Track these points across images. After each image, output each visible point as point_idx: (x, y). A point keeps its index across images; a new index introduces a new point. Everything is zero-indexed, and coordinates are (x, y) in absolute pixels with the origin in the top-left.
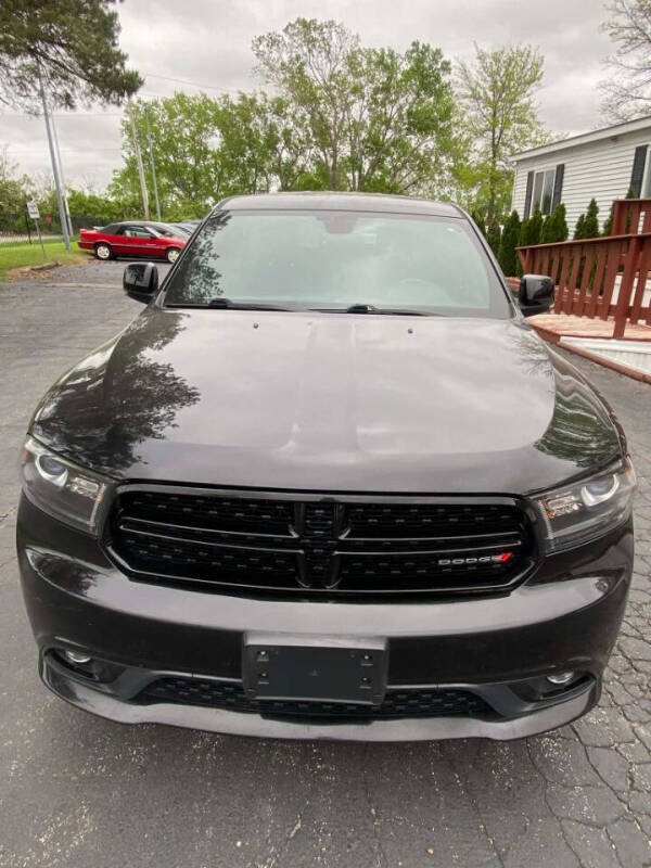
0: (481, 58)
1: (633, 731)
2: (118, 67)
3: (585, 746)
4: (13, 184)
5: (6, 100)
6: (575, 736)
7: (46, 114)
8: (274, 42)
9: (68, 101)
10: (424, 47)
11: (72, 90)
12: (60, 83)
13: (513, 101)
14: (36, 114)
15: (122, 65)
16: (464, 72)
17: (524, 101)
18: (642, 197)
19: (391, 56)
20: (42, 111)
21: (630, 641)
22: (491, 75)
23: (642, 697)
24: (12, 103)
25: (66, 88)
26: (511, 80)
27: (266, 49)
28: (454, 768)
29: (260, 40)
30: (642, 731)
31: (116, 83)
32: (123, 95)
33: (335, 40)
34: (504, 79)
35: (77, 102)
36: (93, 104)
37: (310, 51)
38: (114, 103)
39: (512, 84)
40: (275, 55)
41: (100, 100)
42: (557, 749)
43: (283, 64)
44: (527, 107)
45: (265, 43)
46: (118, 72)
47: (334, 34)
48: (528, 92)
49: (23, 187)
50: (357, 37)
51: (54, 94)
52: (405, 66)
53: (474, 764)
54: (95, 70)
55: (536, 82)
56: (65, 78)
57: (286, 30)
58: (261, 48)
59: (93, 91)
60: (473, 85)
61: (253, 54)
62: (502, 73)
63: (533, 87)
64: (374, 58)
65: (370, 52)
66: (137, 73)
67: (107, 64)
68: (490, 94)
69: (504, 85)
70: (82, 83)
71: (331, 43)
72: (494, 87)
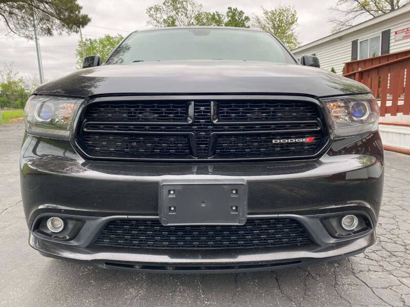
0: (266, 13)
1: (399, 281)
2: (77, 13)
3: (371, 288)
4: (15, 83)
5: (16, 32)
6: (364, 284)
7: (36, 38)
8: (157, 9)
9: (49, 32)
10: (234, 9)
11: (52, 26)
12: (45, 23)
13: (284, 33)
14: (32, 39)
15: (79, 12)
16: (258, 20)
17: (290, 32)
18: (359, 59)
19: (218, 15)
20: (34, 37)
21: (388, 244)
22: (272, 21)
23: (401, 267)
24: (18, 32)
25: (48, 25)
26: (282, 23)
27: (154, 13)
28: (291, 300)
29: (151, 9)
30: (404, 280)
31: (75, 21)
32: (79, 27)
33: (189, 8)
34: (278, 23)
35: (54, 32)
36: (63, 32)
37: (177, 13)
38: (74, 31)
39: (283, 25)
40: (159, 15)
41: (67, 30)
42: (354, 289)
43: (164, 20)
44: (292, 35)
45: (153, 10)
46: (77, 16)
47: (188, 4)
48: (292, 29)
49: (20, 84)
50: (201, 5)
51: (41, 28)
52: (226, 20)
53: (304, 298)
54: (64, 16)
55: (295, 23)
56: (48, 20)
57: (164, 4)
58: (151, 12)
59: (63, 26)
60: (263, 26)
61: (147, 15)
62: (277, 20)
63: (294, 26)
64: (210, 17)
65: (208, 14)
66: (87, 16)
67: (71, 12)
68: (272, 31)
69: (279, 25)
70: (58, 22)
71: (188, 9)
72: (274, 27)
